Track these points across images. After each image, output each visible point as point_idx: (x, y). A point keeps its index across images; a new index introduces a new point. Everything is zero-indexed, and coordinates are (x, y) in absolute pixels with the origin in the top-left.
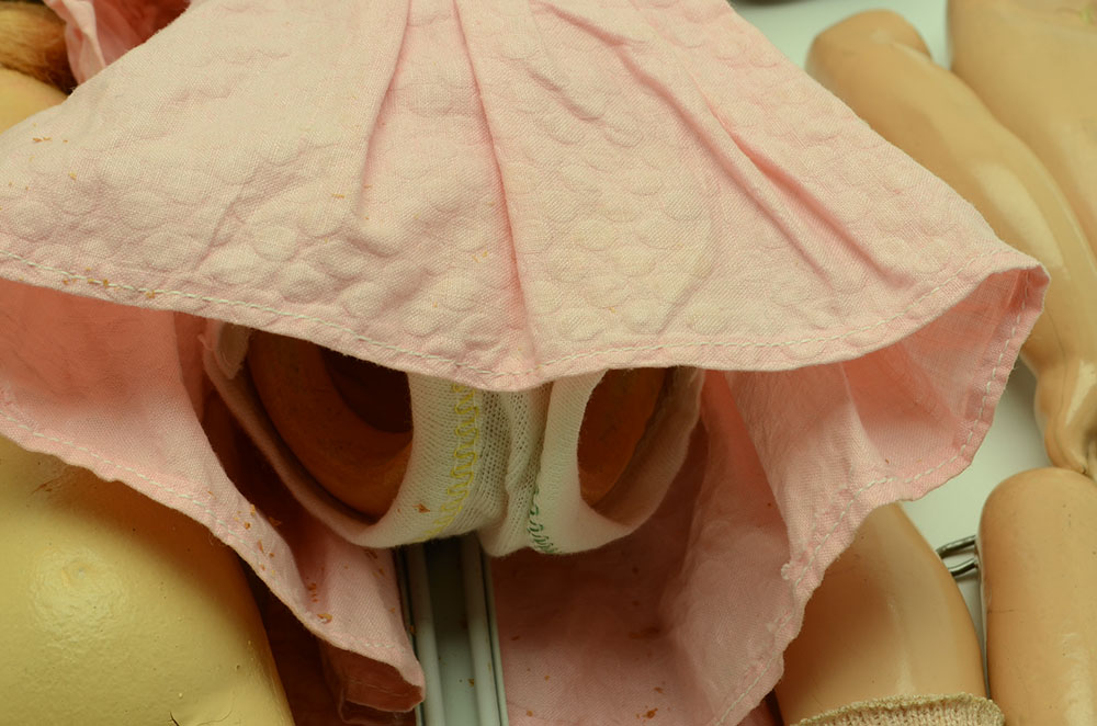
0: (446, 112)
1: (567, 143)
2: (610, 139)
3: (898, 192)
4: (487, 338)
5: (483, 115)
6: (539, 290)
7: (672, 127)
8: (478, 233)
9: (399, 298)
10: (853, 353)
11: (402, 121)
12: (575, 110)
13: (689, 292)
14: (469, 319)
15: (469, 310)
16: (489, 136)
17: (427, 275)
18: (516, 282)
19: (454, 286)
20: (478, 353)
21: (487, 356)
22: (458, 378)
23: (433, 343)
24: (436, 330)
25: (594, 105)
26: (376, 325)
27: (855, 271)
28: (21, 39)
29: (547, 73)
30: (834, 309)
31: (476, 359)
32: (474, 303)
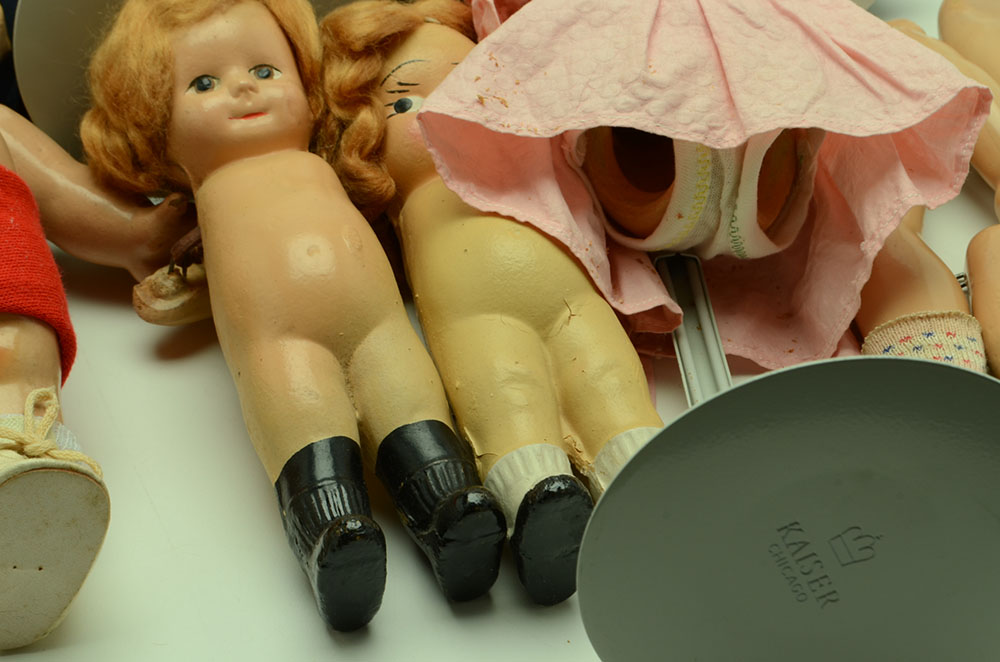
0: (686, 24)
1: (749, 37)
2: (770, 37)
3: (915, 57)
4: (718, 125)
5: (707, 25)
6: (741, 98)
7: (798, 33)
8: (708, 77)
9: (674, 107)
10: (898, 129)
11: (664, 29)
12: (751, 22)
13: (815, 99)
14: (708, 116)
15: (708, 112)
16: (710, 34)
17: (685, 98)
18: (730, 99)
19: (700, 102)
20: (715, 131)
21: (719, 133)
22: (707, 144)
23: (694, 126)
24: (693, 121)
25: (760, 21)
26: (663, 118)
27: (896, 95)
28: (450, 11)
29: (737, 5)
30: (887, 112)
31: (714, 135)
32: (710, 109)
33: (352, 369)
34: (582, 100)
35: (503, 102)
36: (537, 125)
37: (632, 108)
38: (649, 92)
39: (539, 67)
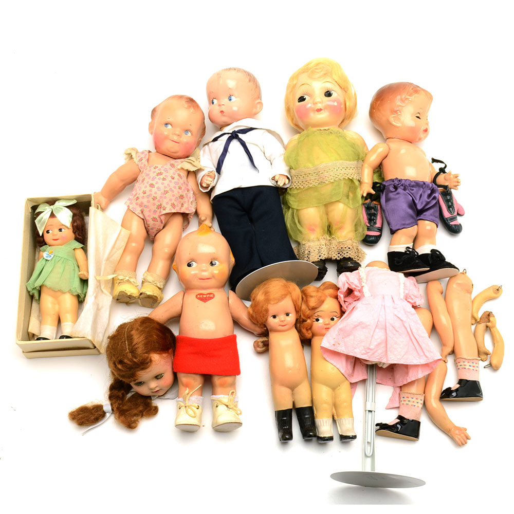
0: (382, 329)
1: (394, 335)
2: (399, 334)
3: (429, 346)
5: (386, 330)
6: (389, 353)
7: (406, 332)
8: (383, 345)
9: (374, 353)
11: (377, 330)
12: (396, 330)
13: (404, 355)
16: (386, 332)
17: (377, 350)
18: (386, 350)
19: (380, 351)
23: (378, 358)
24: (377, 356)
25: (398, 330)
26: (371, 357)
27: (422, 353)
28: (333, 294)
29: (394, 325)
30: (419, 358)
32: (382, 353)
33: (294, 392)
34: (355, 348)
35: (339, 344)
36: (345, 350)
37: (364, 354)
38: (369, 351)
39: (348, 335)
